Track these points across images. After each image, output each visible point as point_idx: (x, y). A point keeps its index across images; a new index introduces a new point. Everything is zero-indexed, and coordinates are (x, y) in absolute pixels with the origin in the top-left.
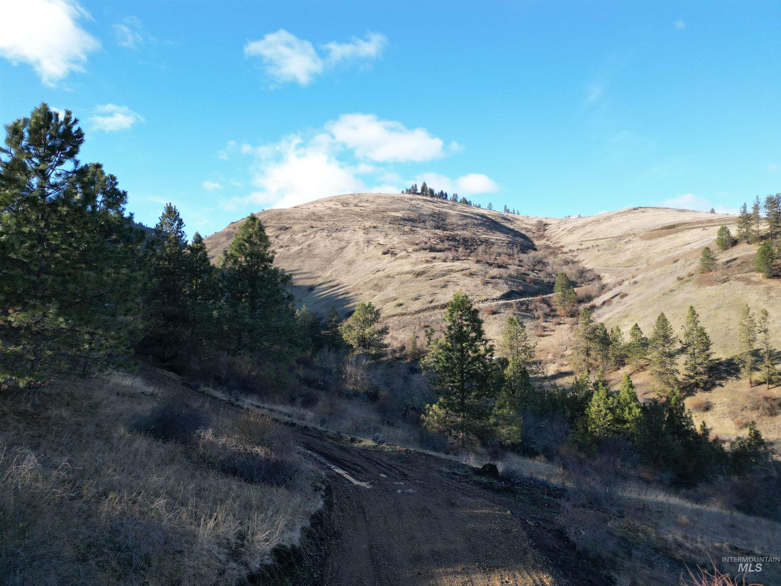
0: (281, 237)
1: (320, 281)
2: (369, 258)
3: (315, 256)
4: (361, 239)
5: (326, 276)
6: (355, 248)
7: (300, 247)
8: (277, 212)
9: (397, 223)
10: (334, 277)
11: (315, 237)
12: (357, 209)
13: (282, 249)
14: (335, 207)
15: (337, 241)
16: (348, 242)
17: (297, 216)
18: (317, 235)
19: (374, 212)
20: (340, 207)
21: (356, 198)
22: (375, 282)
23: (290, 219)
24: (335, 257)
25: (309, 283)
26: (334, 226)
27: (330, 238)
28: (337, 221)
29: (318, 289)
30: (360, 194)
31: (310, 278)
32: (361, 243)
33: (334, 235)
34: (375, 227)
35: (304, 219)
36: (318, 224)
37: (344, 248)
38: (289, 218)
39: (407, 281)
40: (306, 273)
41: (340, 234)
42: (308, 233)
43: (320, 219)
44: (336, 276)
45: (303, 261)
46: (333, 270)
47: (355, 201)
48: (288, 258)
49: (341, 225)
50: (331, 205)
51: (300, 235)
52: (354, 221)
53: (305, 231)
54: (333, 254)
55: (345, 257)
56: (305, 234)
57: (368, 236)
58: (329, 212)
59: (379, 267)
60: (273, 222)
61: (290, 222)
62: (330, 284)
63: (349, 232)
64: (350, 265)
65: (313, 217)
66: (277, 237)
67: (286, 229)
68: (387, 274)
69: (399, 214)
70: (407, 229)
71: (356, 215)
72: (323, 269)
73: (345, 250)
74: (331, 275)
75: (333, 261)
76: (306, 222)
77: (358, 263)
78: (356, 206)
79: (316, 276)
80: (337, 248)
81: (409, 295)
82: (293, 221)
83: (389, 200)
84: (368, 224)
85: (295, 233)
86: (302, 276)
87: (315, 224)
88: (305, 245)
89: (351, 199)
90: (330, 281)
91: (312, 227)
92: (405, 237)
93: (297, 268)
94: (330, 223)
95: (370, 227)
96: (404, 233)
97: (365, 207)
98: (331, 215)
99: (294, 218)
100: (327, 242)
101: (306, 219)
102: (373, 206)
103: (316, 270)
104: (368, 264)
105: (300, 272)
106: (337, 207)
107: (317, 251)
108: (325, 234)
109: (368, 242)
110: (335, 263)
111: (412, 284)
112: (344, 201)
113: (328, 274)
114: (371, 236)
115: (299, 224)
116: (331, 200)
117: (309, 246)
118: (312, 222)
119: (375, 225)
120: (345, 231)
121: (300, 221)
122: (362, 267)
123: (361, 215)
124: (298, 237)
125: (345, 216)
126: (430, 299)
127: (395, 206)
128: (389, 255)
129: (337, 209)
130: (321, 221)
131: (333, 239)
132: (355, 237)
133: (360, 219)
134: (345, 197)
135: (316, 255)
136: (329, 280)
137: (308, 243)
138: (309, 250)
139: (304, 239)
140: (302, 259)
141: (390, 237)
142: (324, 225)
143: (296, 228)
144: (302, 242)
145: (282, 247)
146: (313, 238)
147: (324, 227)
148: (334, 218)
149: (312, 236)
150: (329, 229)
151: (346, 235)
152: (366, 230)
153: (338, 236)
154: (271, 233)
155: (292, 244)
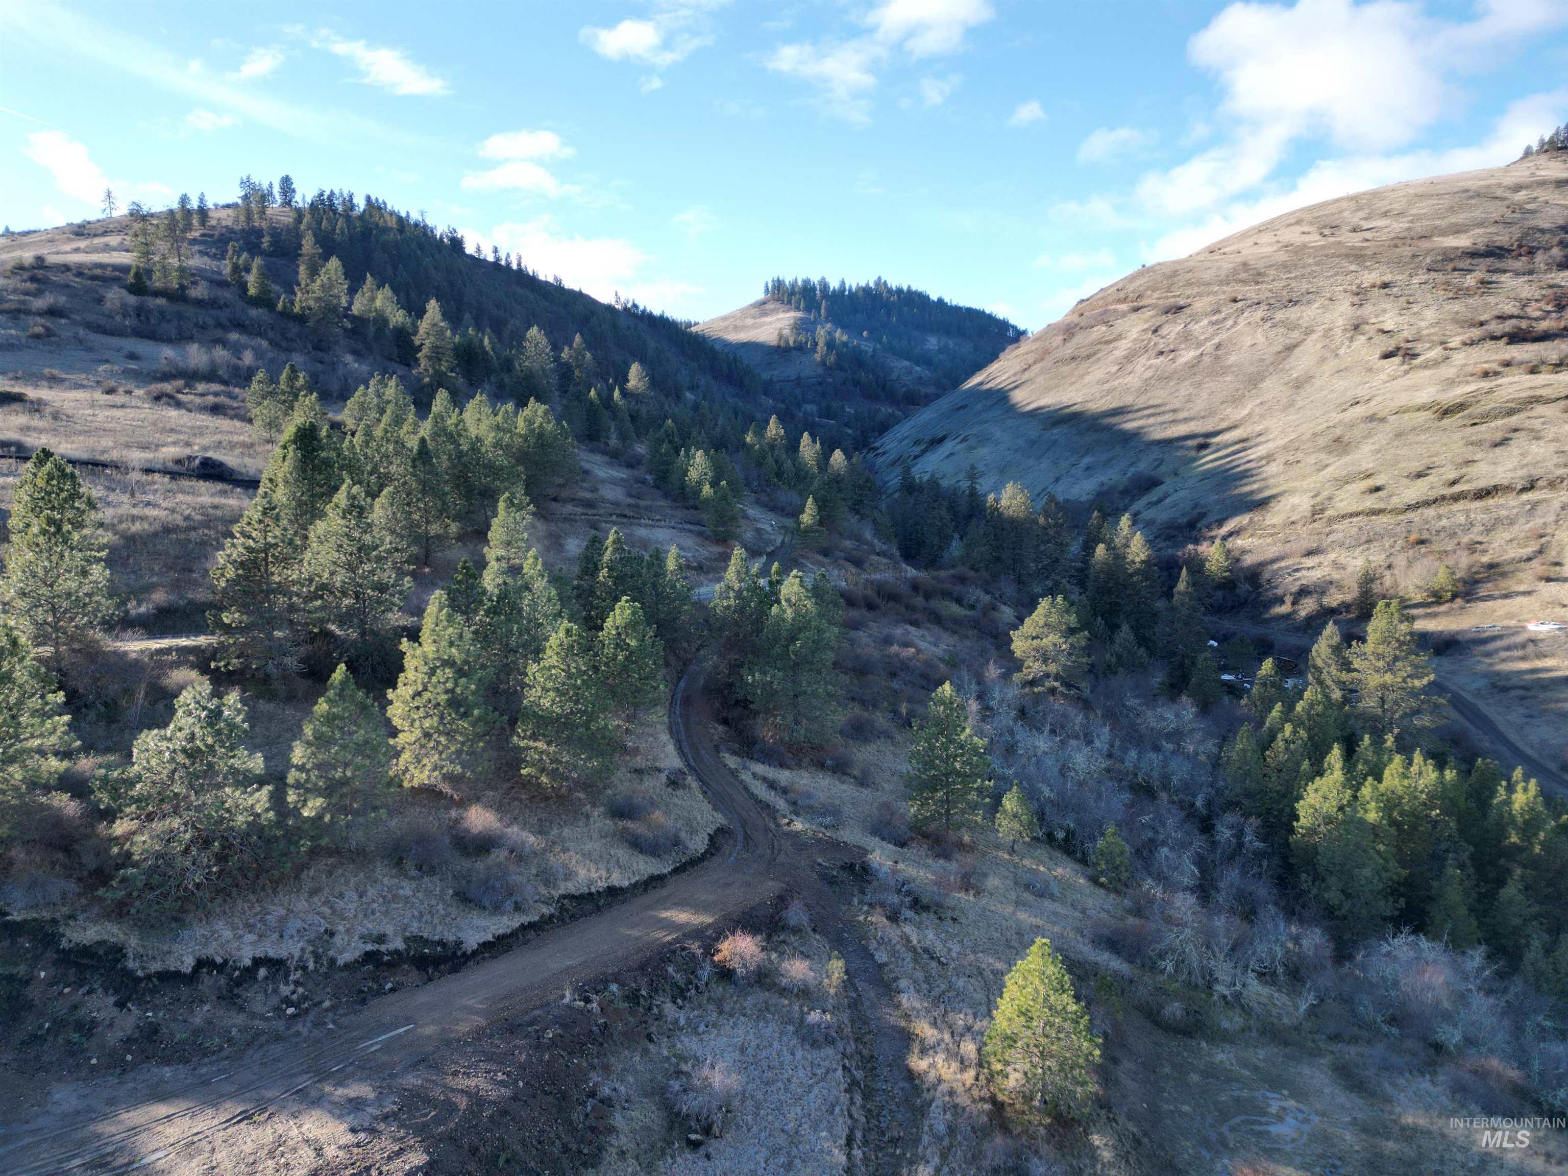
0: (1164, 331)
2: (1346, 369)
3: (1225, 370)
4: (1340, 322)
5: (1240, 416)
6: (1319, 346)
7: (1198, 352)
8: (1167, 271)
9: (1450, 267)
11: (1236, 323)
12: (1355, 239)
13: (1161, 358)
14: (1300, 240)
15: (1281, 330)
16: (1309, 331)
17: (1207, 276)
18: (1241, 319)
19: (1398, 241)
20: (1313, 238)
21: (1359, 209)
22: (1338, 432)
23: (1191, 284)
24: (1271, 369)
26: (1285, 292)
27: (1269, 324)
28: (1296, 277)
32: (1338, 332)
33: (1279, 315)
34: (1385, 286)
35: (1221, 283)
36: (1250, 292)
37: (1295, 346)
38: (1189, 284)
39: (1414, 429)
41: (1293, 313)
42: (1223, 315)
43: (1258, 277)
44: (1261, 416)
45: (1199, 384)
46: (1259, 401)
47: (1356, 218)
48: (1168, 378)
49: (1304, 286)
50: (1293, 236)
51: (1206, 321)
52: (1337, 274)
53: (1218, 311)
54: (1267, 362)
55: (1291, 369)
56: (1214, 318)
57: (1359, 313)
58: (1282, 257)
59: (1362, 392)
60: (1156, 295)
61: (1189, 292)
63: (1316, 305)
64: (1298, 387)
65: (1243, 276)
66: (1155, 331)
67: (1180, 308)
68: (1371, 412)
69: (1463, 242)
70: (1470, 281)
71: (1348, 255)
72: (1236, 400)
73: (1297, 351)
74: (1250, 415)
75: (1262, 380)
76: (1225, 288)
77: (1318, 383)
78: (1354, 230)
80: (1279, 348)
81: (1404, 465)
82: (1196, 290)
83: (1446, 202)
84: (1368, 278)
85: (1195, 319)
87: (1241, 291)
88: (1209, 347)
89: (1346, 214)
91: (1235, 301)
92: (1457, 306)
93: (1181, 404)
94: (1278, 284)
95: (1374, 285)
96: (1460, 293)
97: (1378, 230)
98: (1284, 265)
99: (1200, 283)
100: (1259, 335)
101: (1225, 282)
102: (1398, 226)
104: (1340, 384)
106: (1308, 238)
107: (1232, 359)
108: (1260, 314)
109: (1356, 327)
110: (1263, 385)
111: (1423, 437)
114: (1368, 310)
115: (1209, 294)
116: (1296, 223)
117: (1218, 347)
118: (1238, 287)
119: (1387, 278)
120: (1309, 302)
121: (1211, 288)
122: (1324, 393)
123: (1357, 256)
124: (1196, 328)
125: (1317, 264)
126: (1452, 476)
127: (1459, 218)
128: (1397, 360)
129: (1306, 245)
130: (1257, 283)
131: (1274, 326)
132: (1328, 316)
133: (1353, 267)
134: (1332, 210)
135: (1230, 366)
137: (1216, 340)
138: (1217, 358)
139: (1211, 330)
140: (1198, 378)
141: (1415, 308)
142: (1264, 291)
143: (1199, 305)
144: (1206, 340)
145: (1161, 353)
146: (1232, 327)
147: (1262, 297)
148: (1290, 272)
149: (1230, 323)
150: (1272, 301)
151: (1307, 314)
152: (1361, 295)
153: (1287, 319)
154: (1146, 321)
155: (1183, 346)
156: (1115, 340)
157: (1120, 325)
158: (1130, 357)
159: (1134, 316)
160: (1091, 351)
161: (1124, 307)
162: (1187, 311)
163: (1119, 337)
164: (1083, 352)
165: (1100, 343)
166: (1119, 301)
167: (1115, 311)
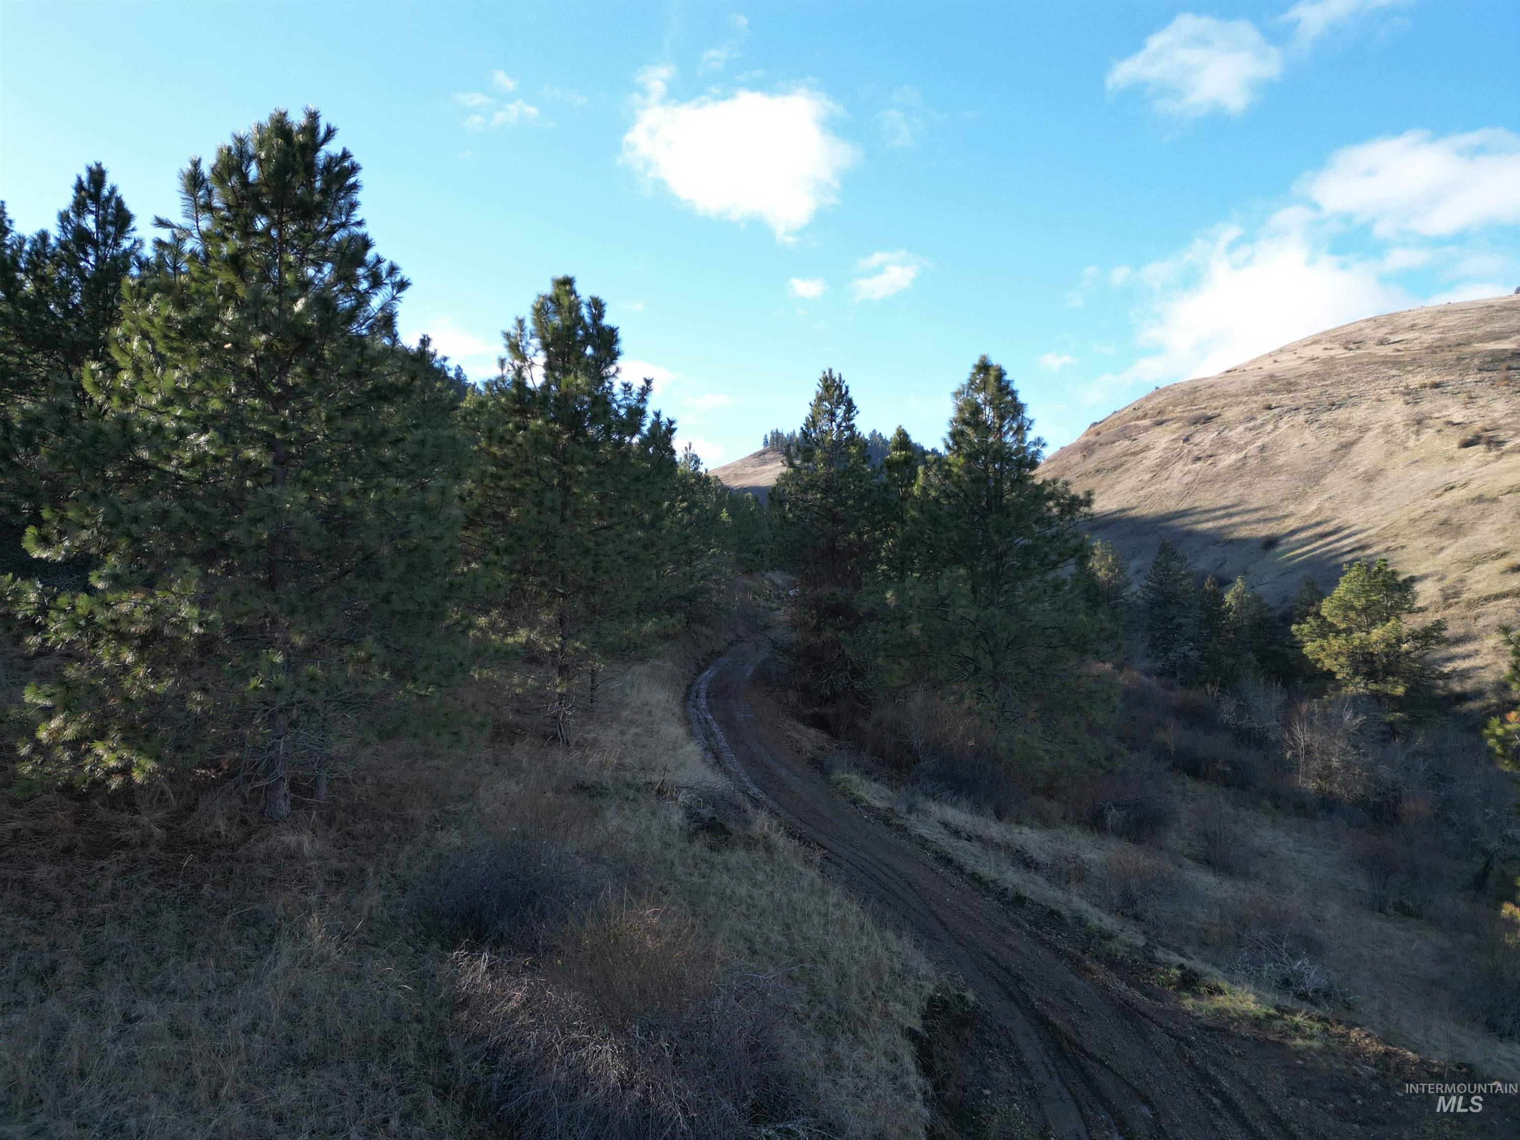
0: (1197, 439)
1: (1292, 524)
2: (1422, 460)
3: (1278, 470)
4: (1398, 418)
5: (1308, 512)
6: (1381, 441)
7: (1241, 455)
8: (1186, 388)
10: (1329, 513)
11: (1276, 427)
12: (1387, 351)
13: (1200, 463)
14: (1325, 355)
15: (1332, 430)
16: (1364, 429)
17: (1232, 389)
18: (1281, 423)
20: (1339, 352)
21: (1382, 326)
22: (1442, 515)
23: (1216, 397)
24: (1330, 466)
25: (1264, 531)
26: (1324, 398)
27: (1316, 425)
28: (1332, 384)
29: (1288, 543)
30: (1391, 315)
31: (1266, 520)
32: (1400, 429)
33: (1325, 417)
34: (1437, 385)
35: (1249, 394)
36: (1285, 399)
37: (1353, 443)
38: (1213, 397)
40: (1256, 510)
41: (1340, 415)
42: (1259, 422)
43: (1289, 386)
44: (1333, 510)
45: (1250, 485)
46: (1325, 496)
47: (1381, 333)
48: (1212, 481)
49: (1343, 391)
50: (1318, 351)
51: (1241, 428)
52: (1377, 379)
53: (1253, 418)
54: (1324, 459)
55: (1355, 464)
56: (1251, 424)
57: (1417, 409)
58: (1311, 368)
60: (1178, 409)
61: (1215, 404)
62: (1319, 530)
63: (1364, 406)
64: (1370, 480)
65: (1272, 386)
66: (1186, 440)
67: (1209, 419)
68: (1475, 495)
71: (1384, 363)
72: (1299, 497)
73: (1356, 448)
74: (1319, 509)
75: (1323, 476)
76: (1255, 398)
77: (1392, 475)
78: (1382, 343)
79: (1280, 513)
80: (1334, 446)
82: (1223, 401)
84: (1415, 380)
85: (1228, 426)
86: (1246, 517)
87: (1274, 400)
88: (1252, 449)
89: (1368, 331)
90: (1318, 524)
91: (1269, 408)
93: (1236, 501)
94: (1314, 392)
95: (1424, 386)
97: (1408, 341)
98: (1316, 375)
99: (1225, 395)
100: (1307, 436)
101: (1254, 393)
103: (1282, 500)
104: (1420, 474)
105: (1241, 508)
106: (1332, 353)
107: (1281, 460)
108: (1301, 418)
109: (1419, 422)
110: (1327, 481)
112: (1349, 338)
113: (1313, 508)
114: (1425, 407)
115: (1238, 404)
116: (1316, 342)
117: (1263, 449)
118: (1269, 396)
119: (1437, 379)
120: (1354, 405)
121: (1240, 399)
122: (1404, 484)
123: (1396, 363)
124: (1235, 434)
125: (1353, 371)
127: (1494, 328)
128: (1481, 447)
129: (1332, 358)
130: (1290, 392)
131: (1322, 427)
132: (1382, 416)
133: (1394, 372)
134: (1352, 328)
135: (1281, 466)
136: (1314, 521)
137: (1259, 443)
138: (1264, 459)
139: (1250, 435)
140: (1247, 479)
141: (1481, 402)
142: (1300, 398)
143: (1230, 414)
144: (1246, 444)
145: (1198, 459)
146: (1273, 430)
147: (1298, 403)
148: (1324, 380)
149: (1270, 427)
150: (1312, 406)
151: (1358, 414)
152: (1412, 396)
153: (1336, 420)
154: (1174, 432)
155: (1221, 451)
156: (1142, 451)
157: (1144, 439)
158: (1163, 465)
159: (1158, 429)
160: (1118, 462)
161: (1146, 422)
162: (1219, 420)
163: (1147, 448)
164: (1109, 465)
165: (1125, 455)
166: (1137, 419)
167: (1136, 426)
